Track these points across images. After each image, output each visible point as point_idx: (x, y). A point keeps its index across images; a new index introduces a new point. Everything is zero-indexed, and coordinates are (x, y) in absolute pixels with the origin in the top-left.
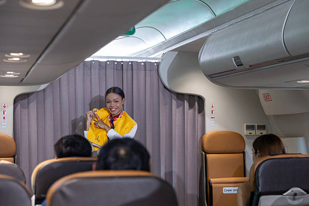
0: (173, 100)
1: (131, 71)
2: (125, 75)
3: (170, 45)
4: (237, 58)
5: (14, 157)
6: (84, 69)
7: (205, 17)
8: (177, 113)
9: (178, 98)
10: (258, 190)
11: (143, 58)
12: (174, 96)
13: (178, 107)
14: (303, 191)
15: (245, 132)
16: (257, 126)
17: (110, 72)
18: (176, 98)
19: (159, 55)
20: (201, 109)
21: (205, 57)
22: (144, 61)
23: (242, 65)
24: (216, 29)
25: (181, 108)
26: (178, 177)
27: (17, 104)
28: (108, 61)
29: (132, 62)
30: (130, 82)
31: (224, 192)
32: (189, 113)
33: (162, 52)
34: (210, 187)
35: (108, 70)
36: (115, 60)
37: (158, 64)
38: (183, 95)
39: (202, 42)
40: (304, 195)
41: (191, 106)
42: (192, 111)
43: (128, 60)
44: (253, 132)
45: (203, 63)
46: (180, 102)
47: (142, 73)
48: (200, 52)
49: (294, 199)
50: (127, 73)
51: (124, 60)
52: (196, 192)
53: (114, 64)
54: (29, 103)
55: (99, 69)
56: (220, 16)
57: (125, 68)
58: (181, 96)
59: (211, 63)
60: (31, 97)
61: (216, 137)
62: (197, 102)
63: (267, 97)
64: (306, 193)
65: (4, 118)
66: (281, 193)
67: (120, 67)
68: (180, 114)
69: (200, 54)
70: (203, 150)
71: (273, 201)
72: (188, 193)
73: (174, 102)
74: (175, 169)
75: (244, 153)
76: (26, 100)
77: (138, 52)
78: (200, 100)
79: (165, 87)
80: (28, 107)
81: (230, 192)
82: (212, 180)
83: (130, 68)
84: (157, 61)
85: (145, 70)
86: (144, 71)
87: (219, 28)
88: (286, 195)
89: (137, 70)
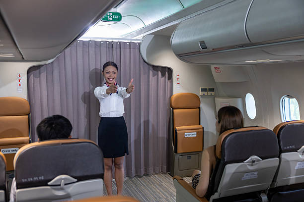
0: (150, 71)
1: (119, 49)
2: (115, 52)
3: (149, 29)
4: (202, 43)
5: (28, 115)
6: (83, 47)
7: (175, 9)
8: (153, 80)
9: (153, 69)
10: (224, 159)
11: (128, 40)
12: (151, 68)
13: (154, 76)
14: (260, 158)
15: (200, 93)
16: (209, 89)
17: (103, 49)
18: (152, 69)
19: (140, 37)
20: (170, 77)
21: (175, 40)
22: (129, 41)
23: (206, 48)
24: (184, 19)
25: (156, 77)
26: (153, 125)
27: (30, 74)
28: (102, 41)
29: (120, 42)
30: (119, 57)
31: (185, 136)
32: (162, 80)
33: (143, 35)
34: (175, 133)
35: (102, 48)
36: (107, 40)
37: (140, 44)
38: (158, 67)
39: (173, 28)
40: (260, 161)
41: (163, 75)
42: (163, 78)
43: (117, 41)
44: (206, 93)
45: (174, 45)
46: (155, 72)
47: (128, 50)
48: (172, 36)
49: (252, 165)
50: (116, 50)
51: (114, 40)
52: (166, 136)
53: (107, 43)
54: (40, 73)
55: (95, 47)
56: (188, 8)
57: (114, 46)
58: (155, 68)
59: (180, 45)
60: (42, 68)
61: (181, 97)
62: (167, 72)
63: (217, 70)
64: (261, 159)
65: (20, 85)
66: (242, 161)
67: (111, 46)
68: (155, 81)
69: (171, 38)
70: (171, 106)
71: (236, 168)
72: (160, 136)
73: (151, 72)
74: (151, 119)
75: (199, 108)
76: (38, 70)
77: (125, 35)
78: (170, 71)
79: (144, 61)
80: (39, 76)
81: (189, 136)
82: (177, 128)
83: (118, 46)
84: (139, 42)
85: (130, 48)
86: (129, 50)
87: (188, 17)
88: (246, 163)
89: (124, 48)
